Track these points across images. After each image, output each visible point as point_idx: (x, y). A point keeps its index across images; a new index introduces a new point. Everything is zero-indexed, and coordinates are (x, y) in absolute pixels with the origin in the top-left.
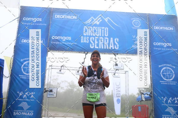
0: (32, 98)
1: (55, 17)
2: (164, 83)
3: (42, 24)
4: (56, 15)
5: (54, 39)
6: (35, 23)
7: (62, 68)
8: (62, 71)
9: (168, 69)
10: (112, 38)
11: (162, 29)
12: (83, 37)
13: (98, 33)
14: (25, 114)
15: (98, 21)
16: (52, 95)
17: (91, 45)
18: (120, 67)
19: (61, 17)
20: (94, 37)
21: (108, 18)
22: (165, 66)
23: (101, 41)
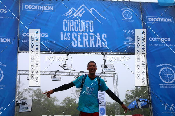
1: (26, 8)
2: (164, 86)
3: (8, 17)
4: (26, 5)
5: (25, 36)
9: (168, 69)
10: (98, 34)
11: (158, 21)
12: (62, 33)
13: (81, 28)
15: (81, 13)
16: (25, 108)
17: (73, 43)
18: (110, 70)
19: (33, 7)
20: (77, 33)
21: (93, 8)
22: (164, 66)
23: (86, 38)
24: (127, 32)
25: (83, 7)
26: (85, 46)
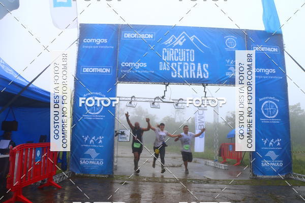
0: (100, 144)
1: (125, 37)
2: (266, 121)
3: (108, 47)
4: (125, 34)
5: (124, 66)
6: (98, 45)
7: (133, 99)
8: (133, 103)
9: (271, 103)
10: (199, 64)
11: (263, 50)
12: (162, 62)
13: (181, 58)
14: (93, 163)
16: (124, 138)
17: (172, 74)
19: (133, 36)
20: (177, 62)
22: (267, 100)
23: (186, 68)
24: (230, 62)
25: (184, 35)
26: (184, 77)
